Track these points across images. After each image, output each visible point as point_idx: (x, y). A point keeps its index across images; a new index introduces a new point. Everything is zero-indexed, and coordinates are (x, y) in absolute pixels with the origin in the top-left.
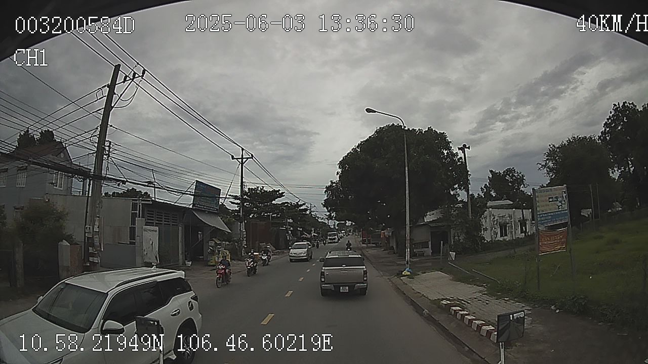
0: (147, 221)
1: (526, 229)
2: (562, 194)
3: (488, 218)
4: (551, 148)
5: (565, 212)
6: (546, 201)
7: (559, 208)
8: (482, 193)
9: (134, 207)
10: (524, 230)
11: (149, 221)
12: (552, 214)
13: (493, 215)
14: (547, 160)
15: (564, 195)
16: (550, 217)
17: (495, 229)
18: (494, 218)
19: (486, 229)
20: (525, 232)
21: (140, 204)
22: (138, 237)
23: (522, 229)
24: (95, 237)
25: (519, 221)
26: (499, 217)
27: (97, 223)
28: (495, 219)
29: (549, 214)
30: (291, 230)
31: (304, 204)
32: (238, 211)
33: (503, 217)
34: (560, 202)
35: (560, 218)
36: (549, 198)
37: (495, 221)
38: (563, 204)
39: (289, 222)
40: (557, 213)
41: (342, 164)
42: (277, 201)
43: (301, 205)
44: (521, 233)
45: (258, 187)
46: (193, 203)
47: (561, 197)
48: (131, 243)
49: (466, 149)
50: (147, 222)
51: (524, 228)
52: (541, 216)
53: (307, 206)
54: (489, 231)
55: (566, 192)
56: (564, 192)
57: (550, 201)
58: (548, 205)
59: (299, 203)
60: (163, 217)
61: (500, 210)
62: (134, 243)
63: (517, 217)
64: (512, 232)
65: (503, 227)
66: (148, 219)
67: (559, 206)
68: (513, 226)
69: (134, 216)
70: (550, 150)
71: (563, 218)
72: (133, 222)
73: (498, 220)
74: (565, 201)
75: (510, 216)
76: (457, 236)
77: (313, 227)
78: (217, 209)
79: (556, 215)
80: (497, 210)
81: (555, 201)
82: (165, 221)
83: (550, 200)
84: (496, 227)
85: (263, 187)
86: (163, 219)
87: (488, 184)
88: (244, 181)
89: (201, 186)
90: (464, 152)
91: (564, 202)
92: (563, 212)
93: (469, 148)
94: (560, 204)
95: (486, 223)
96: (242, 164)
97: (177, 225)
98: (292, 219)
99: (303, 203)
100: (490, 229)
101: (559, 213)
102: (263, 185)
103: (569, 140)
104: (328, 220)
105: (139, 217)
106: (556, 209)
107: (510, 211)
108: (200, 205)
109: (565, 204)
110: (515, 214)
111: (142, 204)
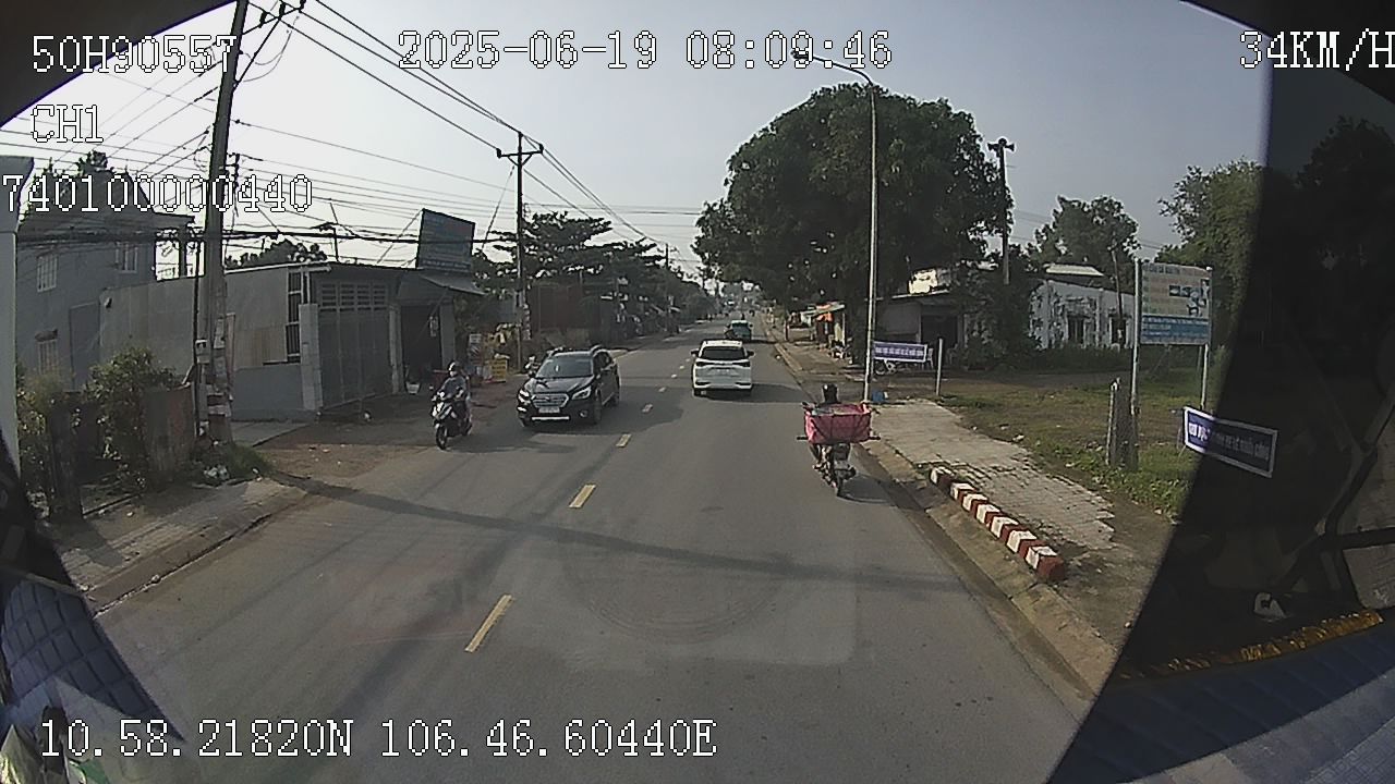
0: (322, 307)
1: (1124, 334)
2: (1202, 285)
3: (1045, 300)
4: (1192, 174)
5: (1204, 323)
6: (1165, 291)
7: (1191, 314)
8: (1038, 242)
9: (294, 281)
10: (1120, 336)
11: (327, 307)
12: (1174, 321)
13: (1056, 295)
14: (1182, 197)
15: (1206, 288)
16: (1169, 327)
17: (1058, 324)
18: (1058, 302)
19: (1038, 323)
20: (1123, 341)
21: (307, 275)
22: (305, 346)
23: (1115, 333)
24: (216, 360)
25: (1110, 315)
26: (1070, 301)
27: (219, 331)
28: (1060, 305)
29: (1168, 321)
30: (624, 302)
31: (654, 245)
32: (512, 266)
33: (1076, 301)
34: (1193, 300)
35: (1191, 334)
36: (1171, 288)
37: (1059, 307)
38: (1201, 306)
39: (620, 285)
40: (1184, 322)
41: (735, 162)
42: (596, 241)
43: (647, 248)
44: (1113, 342)
45: (556, 214)
46: (417, 258)
47: (1197, 291)
48: (290, 360)
49: (1005, 150)
50: (322, 311)
51: (1119, 332)
52: (1150, 319)
53: (659, 250)
54: (1044, 328)
55: (1210, 283)
56: (1207, 281)
57: (1172, 294)
58: (1168, 301)
59: (643, 244)
60: (356, 295)
61: (1071, 286)
62: (298, 360)
63: (1107, 306)
64: (1094, 336)
65: (1076, 322)
66: (324, 304)
67: (1191, 309)
68: (1097, 323)
69: (294, 302)
70: (1189, 178)
71: (1197, 335)
72: (293, 315)
73: (1066, 307)
74: (1205, 301)
75: (1092, 303)
76: (975, 330)
77: (672, 294)
78: (469, 266)
79: (1182, 325)
80: (1065, 284)
81: (1185, 296)
82: (359, 303)
83: (1174, 291)
84: (1062, 322)
85: (566, 213)
86: (356, 298)
87: (1051, 227)
88: (523, 202)
89: (434, 220)
90: (1000, 155)
91: (1202, 303)
92: (1198, 323)
93: (1012, 147)
94: (1195, 305)
95: (1040, 309)
96: (520, 166)
97: (385, 308)
98: (626, 278)
99: (652, 242)
100: (1047, 324)
101: (1190, 322)
102: (567, 210)
103: (1234, 167)
104: (704, 280)
105: (306, 302)
106: (1183, 312)
107: (1094, 293)
108: (432, 260)
109: (1205, 307)
110: (1103, 299)
111: (311, 273)
